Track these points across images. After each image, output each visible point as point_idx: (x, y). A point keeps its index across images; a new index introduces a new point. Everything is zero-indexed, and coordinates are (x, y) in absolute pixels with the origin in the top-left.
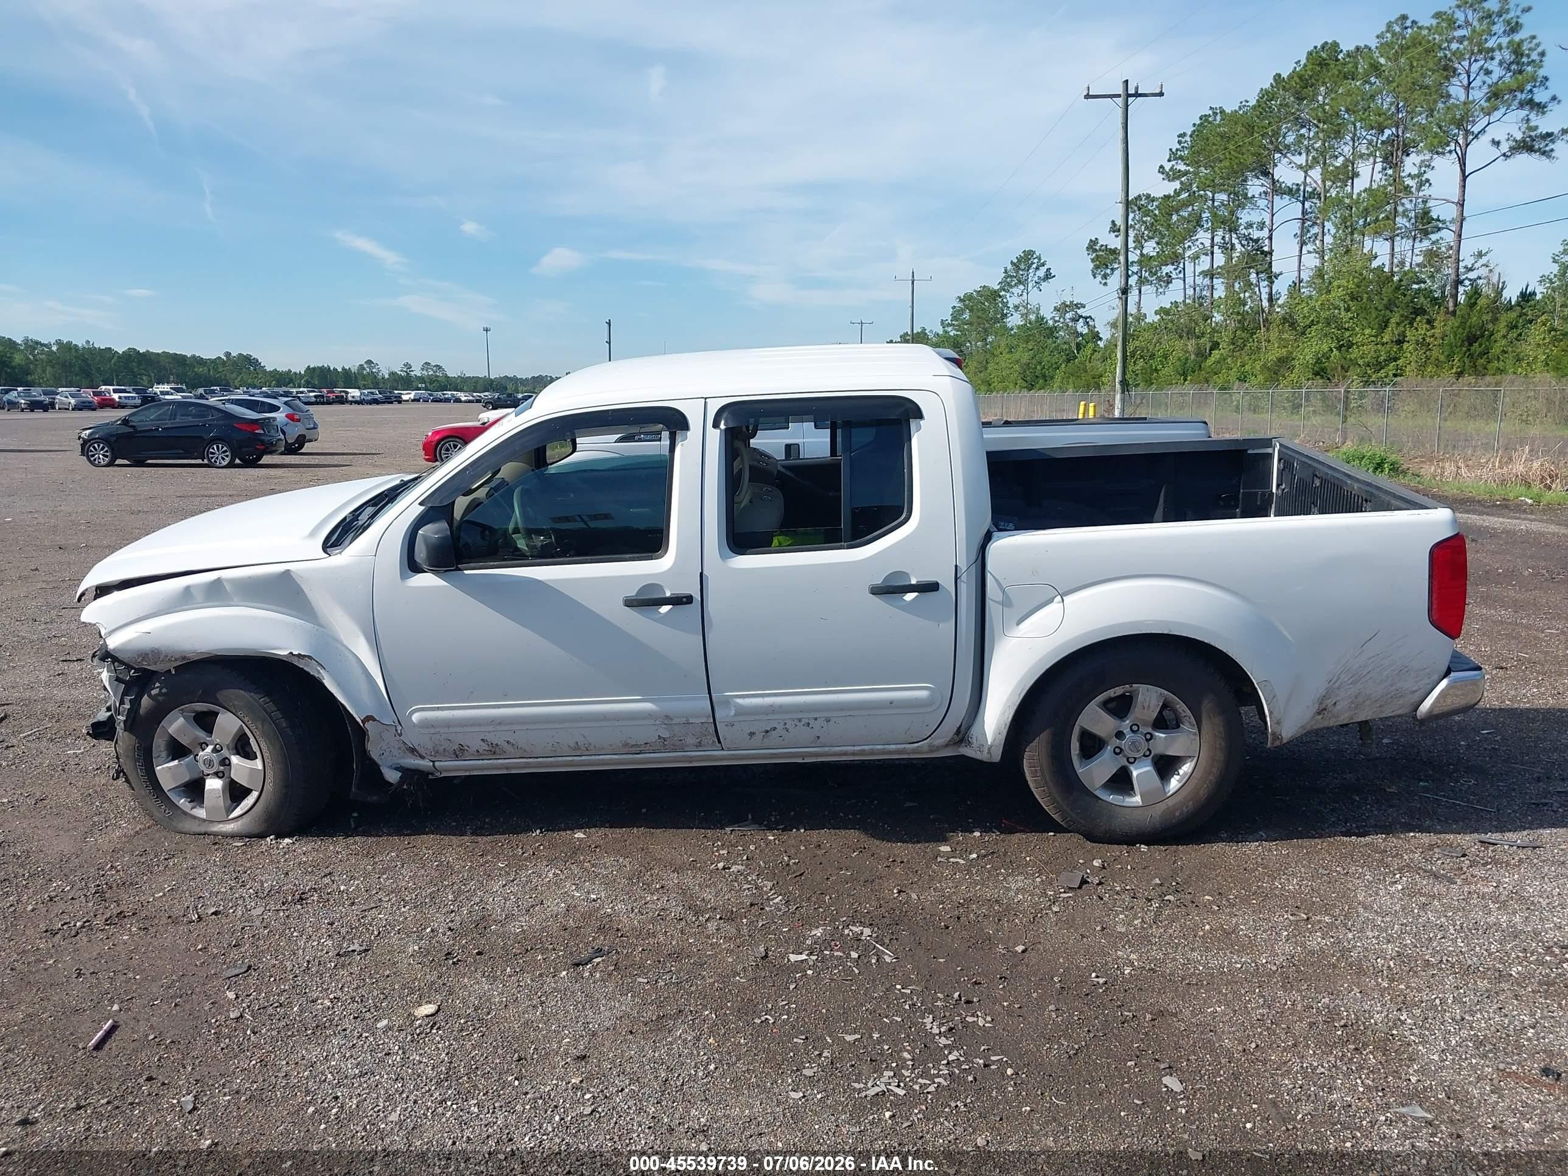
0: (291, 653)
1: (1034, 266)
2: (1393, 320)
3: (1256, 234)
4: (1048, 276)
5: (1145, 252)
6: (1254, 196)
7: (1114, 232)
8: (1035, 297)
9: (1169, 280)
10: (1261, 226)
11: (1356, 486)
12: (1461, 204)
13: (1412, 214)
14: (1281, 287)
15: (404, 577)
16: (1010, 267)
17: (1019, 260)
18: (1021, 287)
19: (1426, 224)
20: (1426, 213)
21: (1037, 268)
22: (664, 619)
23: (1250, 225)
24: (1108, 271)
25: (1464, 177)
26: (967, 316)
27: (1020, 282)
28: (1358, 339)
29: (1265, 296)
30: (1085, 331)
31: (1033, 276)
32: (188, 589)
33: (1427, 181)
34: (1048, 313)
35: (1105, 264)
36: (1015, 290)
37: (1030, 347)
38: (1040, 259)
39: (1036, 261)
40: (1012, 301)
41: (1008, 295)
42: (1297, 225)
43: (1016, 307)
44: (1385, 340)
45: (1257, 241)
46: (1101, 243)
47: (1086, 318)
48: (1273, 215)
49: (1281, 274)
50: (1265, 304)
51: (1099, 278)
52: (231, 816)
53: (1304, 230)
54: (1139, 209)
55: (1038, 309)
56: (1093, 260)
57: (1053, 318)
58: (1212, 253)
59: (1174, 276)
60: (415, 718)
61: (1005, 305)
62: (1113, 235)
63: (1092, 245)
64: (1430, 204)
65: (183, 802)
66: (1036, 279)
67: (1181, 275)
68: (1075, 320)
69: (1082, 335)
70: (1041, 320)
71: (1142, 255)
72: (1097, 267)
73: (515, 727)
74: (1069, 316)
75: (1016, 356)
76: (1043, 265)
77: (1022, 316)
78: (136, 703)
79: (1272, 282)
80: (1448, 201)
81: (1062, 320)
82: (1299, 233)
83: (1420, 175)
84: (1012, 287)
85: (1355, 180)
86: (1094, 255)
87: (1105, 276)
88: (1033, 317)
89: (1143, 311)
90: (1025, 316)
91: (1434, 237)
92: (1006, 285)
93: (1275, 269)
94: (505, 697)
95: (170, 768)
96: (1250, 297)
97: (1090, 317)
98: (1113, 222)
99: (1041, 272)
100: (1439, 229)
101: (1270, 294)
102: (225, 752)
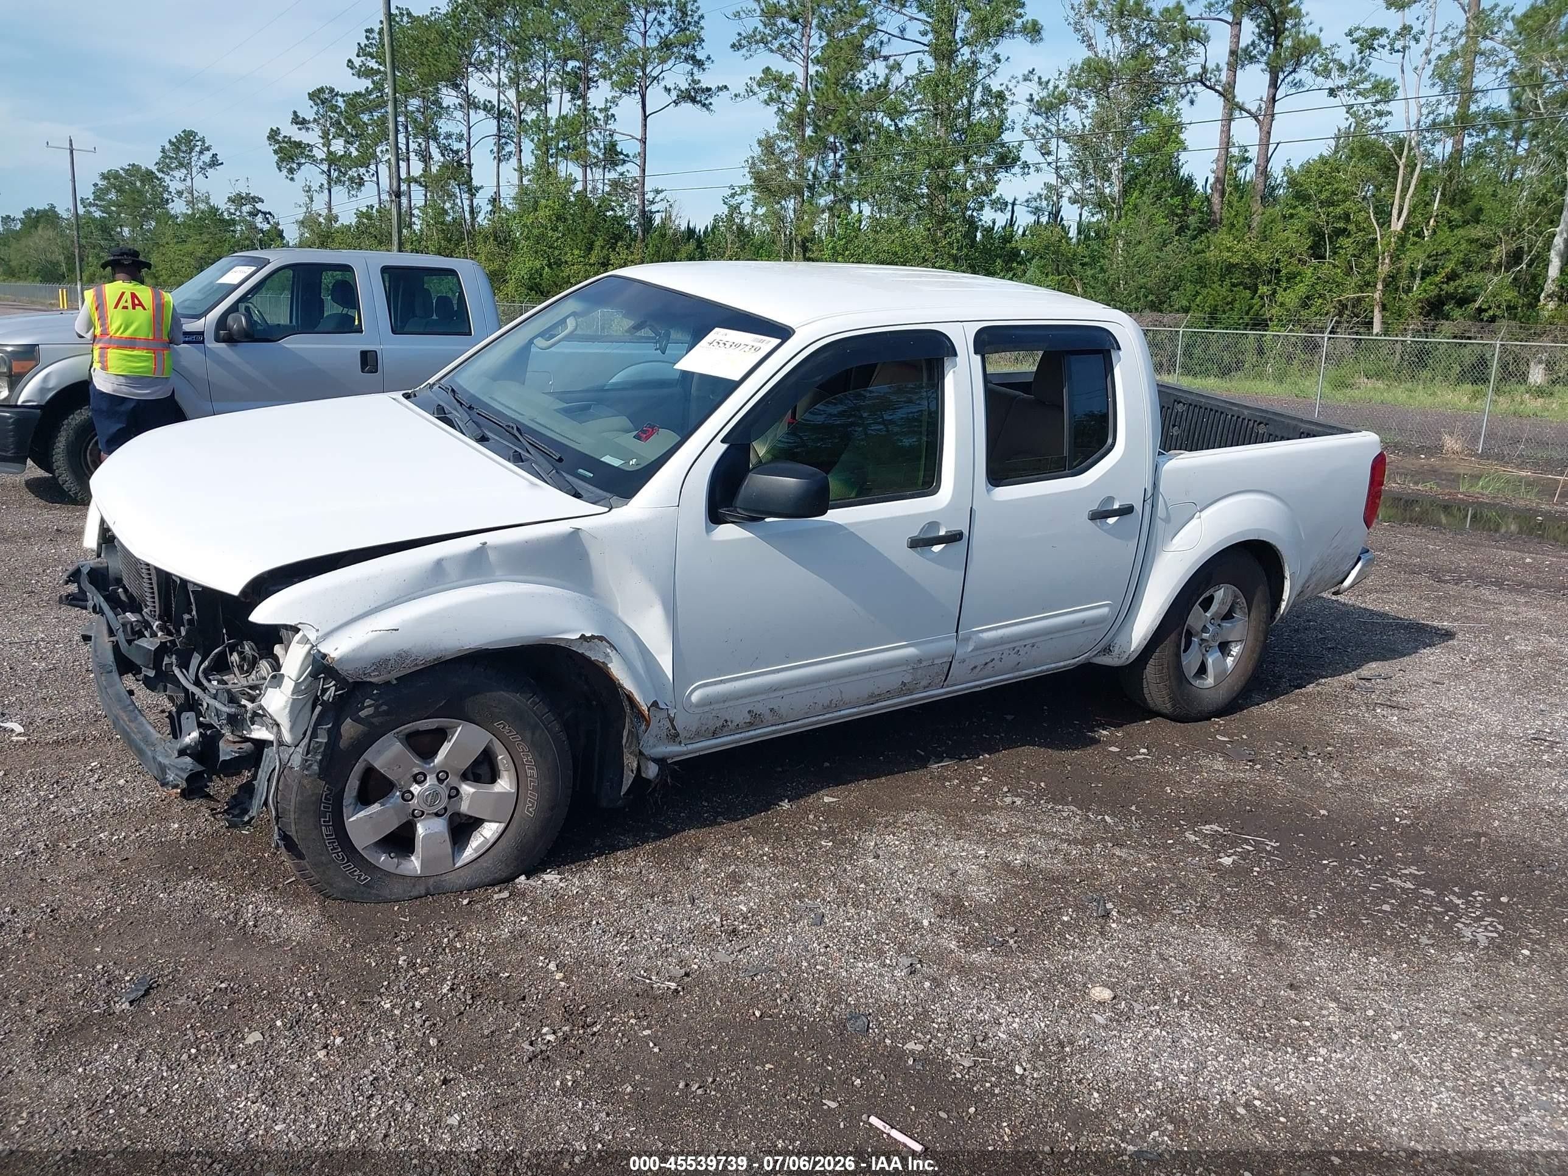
0: (583, 636)
1: (198, 149)
2: (598, 243)
3: (456, 146)
4: (214, 162)
5: (332, 149)
6: (449, 107)
7: (297, 123)
8: (201, 185)
9: (361, 183)
10: (460, 138)
11: (1246, 412)
12: (644, 141)
13: (601, 145)
14: (482, 200)
15: (709, 531)
16: (168, 146)
17: (179, 140)
18: (184, 171)
19: (612, 156)
20: (613, 145)
21: (201, 152)
22: (938, 559)
23: (449, 136)
24: (295, 166)
25: (645, 117)
26: (113, 196)
27: (181, 165)
28: (569, 258)
29: (467, 208)
30: (266, 227)
31: (198, 161)
32: (439, 563)
33: (613, 115)
34: (220, 202)
35: (290, 157)
36: (176, 173)
37: (205, 239)
38: (204, 142)
39: (199, 143)
40: (174, 186)
41: (167, 178)
42: (492, 141)
43: (180, 194)
44: (592, 261)
45: (456, 152)
46: (283, 133)
47: (265, 213)
48: (470, 128)
49: (482, 187)
50: (467, 216)
51: (285, 172)
52: (457, 865)
53: (501, 148)
54: (323, 103)
55: (208, 198)
56: (276, 152)
57: (228, 210)
58: (408, 160)
59: (365, 178)
60: (695, 698)
61: (166, 189)
62: (296, 127)
63: (273, 135)
64: (616, 137)
65: (383, 860)
66: (201, 163)
67: (375, 179)
68: (254, 214)
69: (262, 231)
70: (214, 210)
71: (330, 153)
72: (282, 160)
73: (781, 693)
74: (246, 209)
75: (188, 247)
76: (208, 149)
77: (188, 203)
78: (334, 734)
79: (473, 195)
80: (633, 138)
81: (238, 213)
82: (495, 149)
83: (606, 109)
84: (172, 169)
85: (549, 106)
86: (277, 146)
87: (291, 171)
88: (202, 206)
89: (334, 212)
90: (191, 203)
91: (620, 169)
92: (165, 165)
93: (475, 183)
94: (787, 659)
95: (370, 816)
96: (452, 208)
97: (270, 213)
98: (295, 113)
99: (207, 157)
100: (624, 162)
101: (471, 206)
102: (453, 780)
